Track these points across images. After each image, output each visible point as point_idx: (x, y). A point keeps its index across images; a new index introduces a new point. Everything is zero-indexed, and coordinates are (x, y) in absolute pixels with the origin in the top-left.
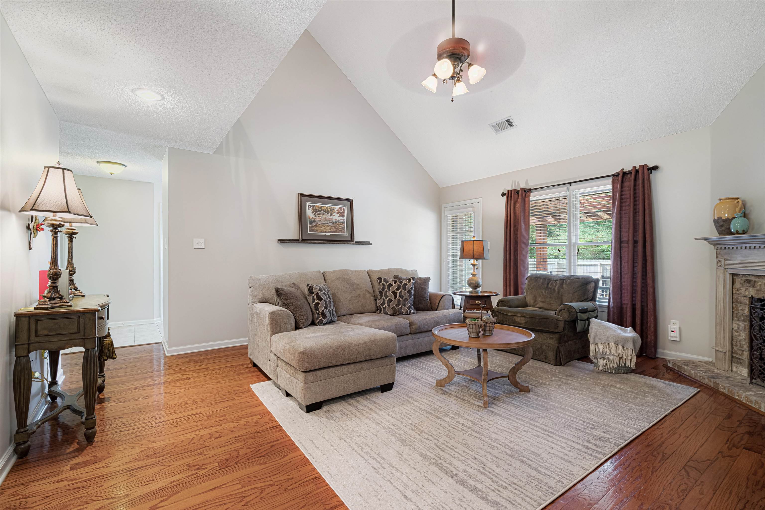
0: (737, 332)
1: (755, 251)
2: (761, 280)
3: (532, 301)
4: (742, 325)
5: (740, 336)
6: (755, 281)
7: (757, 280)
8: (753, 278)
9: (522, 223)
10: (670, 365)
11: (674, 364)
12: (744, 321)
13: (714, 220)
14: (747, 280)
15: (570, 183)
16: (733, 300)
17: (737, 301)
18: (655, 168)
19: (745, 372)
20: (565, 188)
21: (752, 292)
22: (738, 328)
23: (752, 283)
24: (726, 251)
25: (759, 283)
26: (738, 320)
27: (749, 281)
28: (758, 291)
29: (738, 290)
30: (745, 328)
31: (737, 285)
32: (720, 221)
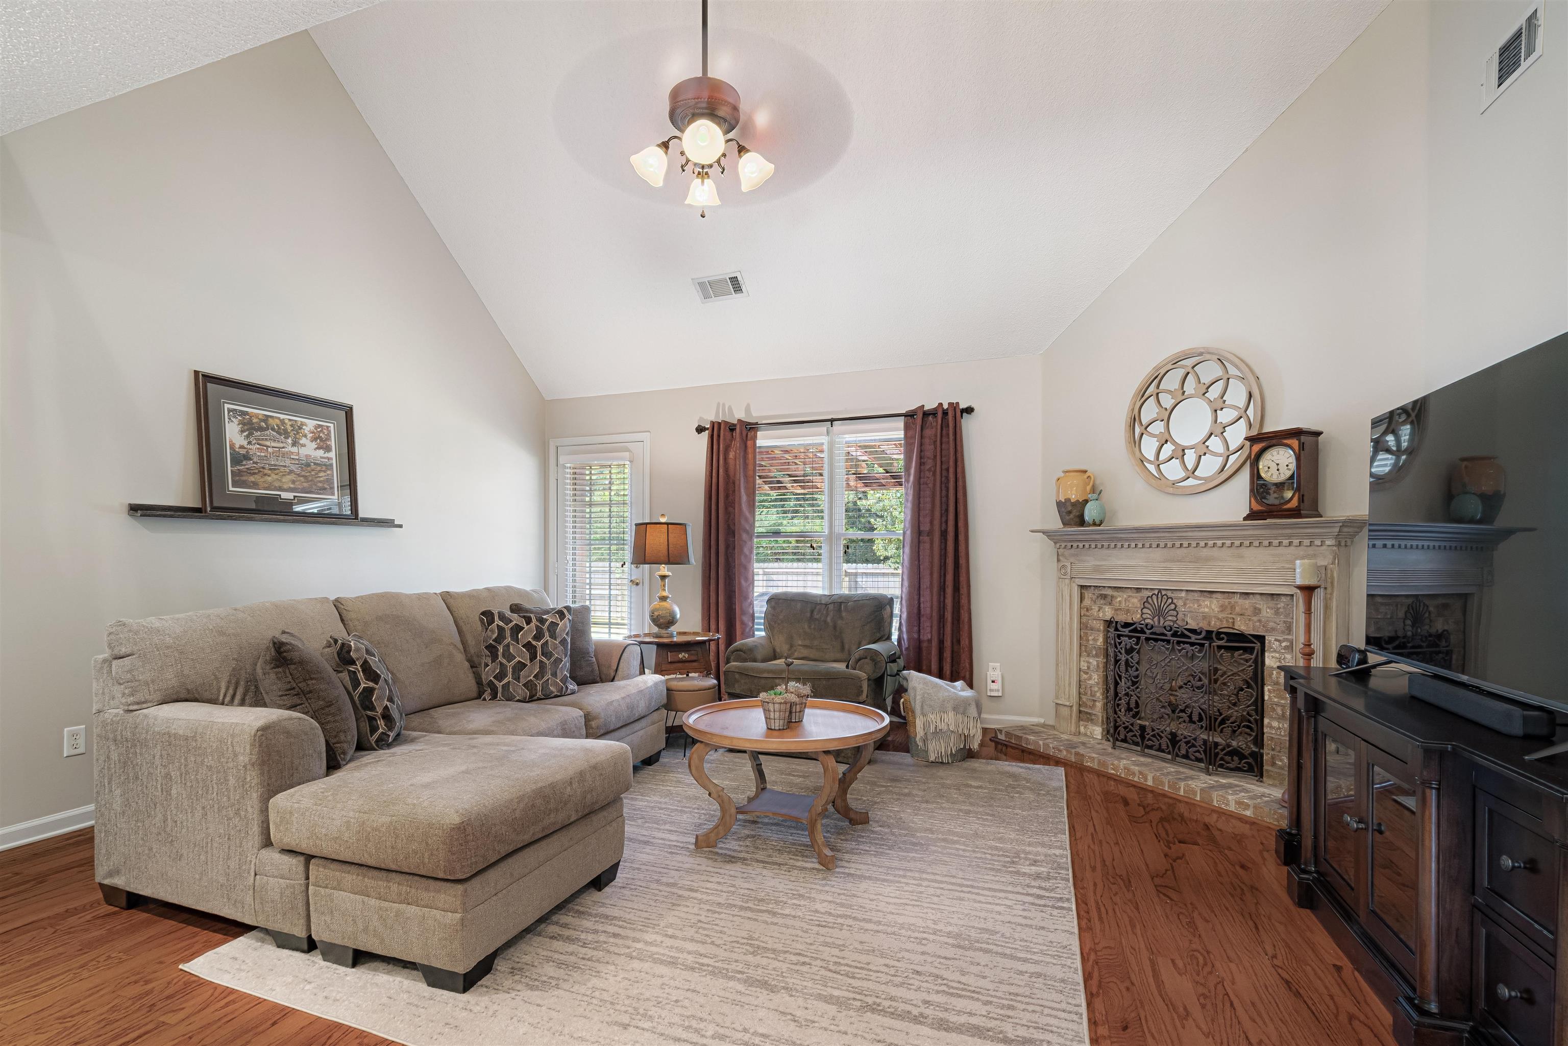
0: (1086, 673)
1: (1115, 552)
2: (1120, 594)
3: (785, 648)
4: (1094, 662)
5: (1090, 678)
6: (1112, 597)
7: (1115, 594)
8: (1109, 592)
9: (742, 490)
10: (1001, 737)
11: (1008, 734)
12: (1097, 656)
13: (1059, 504)
14: (1101, 595)
15: (832, 421)
16: (1084, 627)
17: (1087, 627)
18: (969, 410)
19: (1097, 731)
20: (823, 428)
21: (1108, 613)
22: (1088, 668)
23: (1109, 599)
24: (1072, 551)
25: (1119, 599)
26: (1088, 656)
27: (1104, 597)
28: (1116, 610)
29: (1087, 610)
30: (1098, 666)
31: (1087, 602)
32: (1068, 504)
